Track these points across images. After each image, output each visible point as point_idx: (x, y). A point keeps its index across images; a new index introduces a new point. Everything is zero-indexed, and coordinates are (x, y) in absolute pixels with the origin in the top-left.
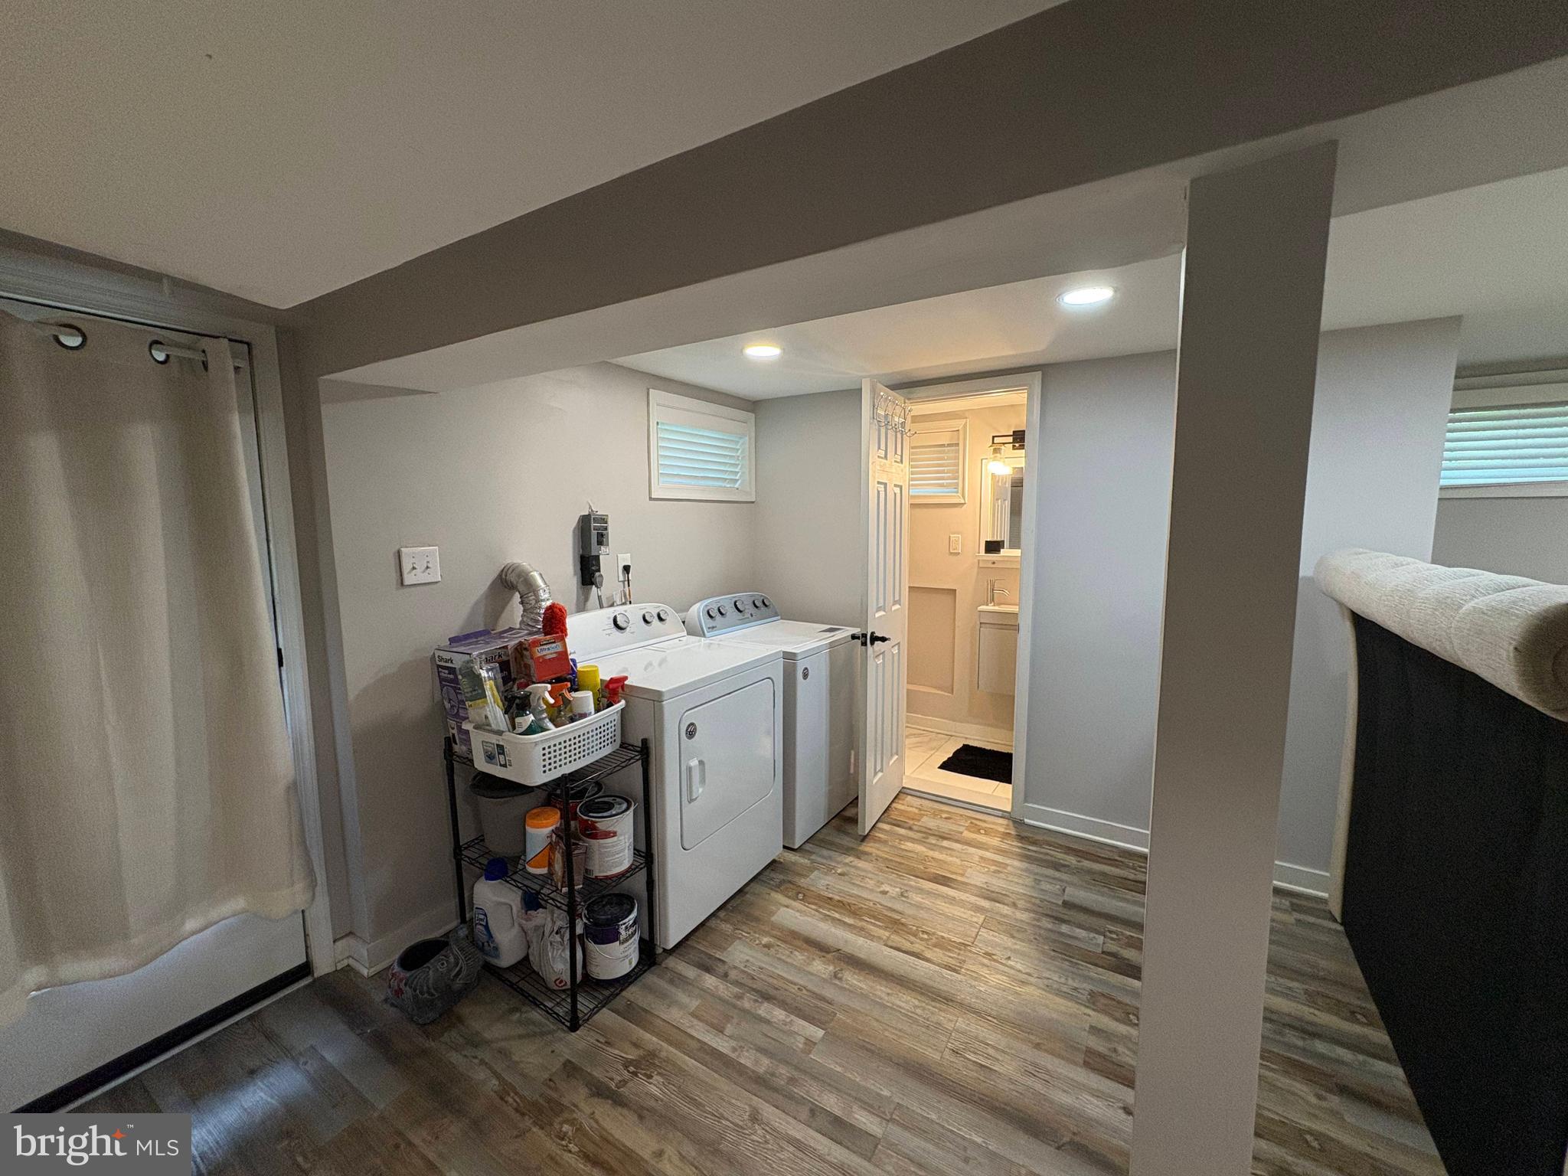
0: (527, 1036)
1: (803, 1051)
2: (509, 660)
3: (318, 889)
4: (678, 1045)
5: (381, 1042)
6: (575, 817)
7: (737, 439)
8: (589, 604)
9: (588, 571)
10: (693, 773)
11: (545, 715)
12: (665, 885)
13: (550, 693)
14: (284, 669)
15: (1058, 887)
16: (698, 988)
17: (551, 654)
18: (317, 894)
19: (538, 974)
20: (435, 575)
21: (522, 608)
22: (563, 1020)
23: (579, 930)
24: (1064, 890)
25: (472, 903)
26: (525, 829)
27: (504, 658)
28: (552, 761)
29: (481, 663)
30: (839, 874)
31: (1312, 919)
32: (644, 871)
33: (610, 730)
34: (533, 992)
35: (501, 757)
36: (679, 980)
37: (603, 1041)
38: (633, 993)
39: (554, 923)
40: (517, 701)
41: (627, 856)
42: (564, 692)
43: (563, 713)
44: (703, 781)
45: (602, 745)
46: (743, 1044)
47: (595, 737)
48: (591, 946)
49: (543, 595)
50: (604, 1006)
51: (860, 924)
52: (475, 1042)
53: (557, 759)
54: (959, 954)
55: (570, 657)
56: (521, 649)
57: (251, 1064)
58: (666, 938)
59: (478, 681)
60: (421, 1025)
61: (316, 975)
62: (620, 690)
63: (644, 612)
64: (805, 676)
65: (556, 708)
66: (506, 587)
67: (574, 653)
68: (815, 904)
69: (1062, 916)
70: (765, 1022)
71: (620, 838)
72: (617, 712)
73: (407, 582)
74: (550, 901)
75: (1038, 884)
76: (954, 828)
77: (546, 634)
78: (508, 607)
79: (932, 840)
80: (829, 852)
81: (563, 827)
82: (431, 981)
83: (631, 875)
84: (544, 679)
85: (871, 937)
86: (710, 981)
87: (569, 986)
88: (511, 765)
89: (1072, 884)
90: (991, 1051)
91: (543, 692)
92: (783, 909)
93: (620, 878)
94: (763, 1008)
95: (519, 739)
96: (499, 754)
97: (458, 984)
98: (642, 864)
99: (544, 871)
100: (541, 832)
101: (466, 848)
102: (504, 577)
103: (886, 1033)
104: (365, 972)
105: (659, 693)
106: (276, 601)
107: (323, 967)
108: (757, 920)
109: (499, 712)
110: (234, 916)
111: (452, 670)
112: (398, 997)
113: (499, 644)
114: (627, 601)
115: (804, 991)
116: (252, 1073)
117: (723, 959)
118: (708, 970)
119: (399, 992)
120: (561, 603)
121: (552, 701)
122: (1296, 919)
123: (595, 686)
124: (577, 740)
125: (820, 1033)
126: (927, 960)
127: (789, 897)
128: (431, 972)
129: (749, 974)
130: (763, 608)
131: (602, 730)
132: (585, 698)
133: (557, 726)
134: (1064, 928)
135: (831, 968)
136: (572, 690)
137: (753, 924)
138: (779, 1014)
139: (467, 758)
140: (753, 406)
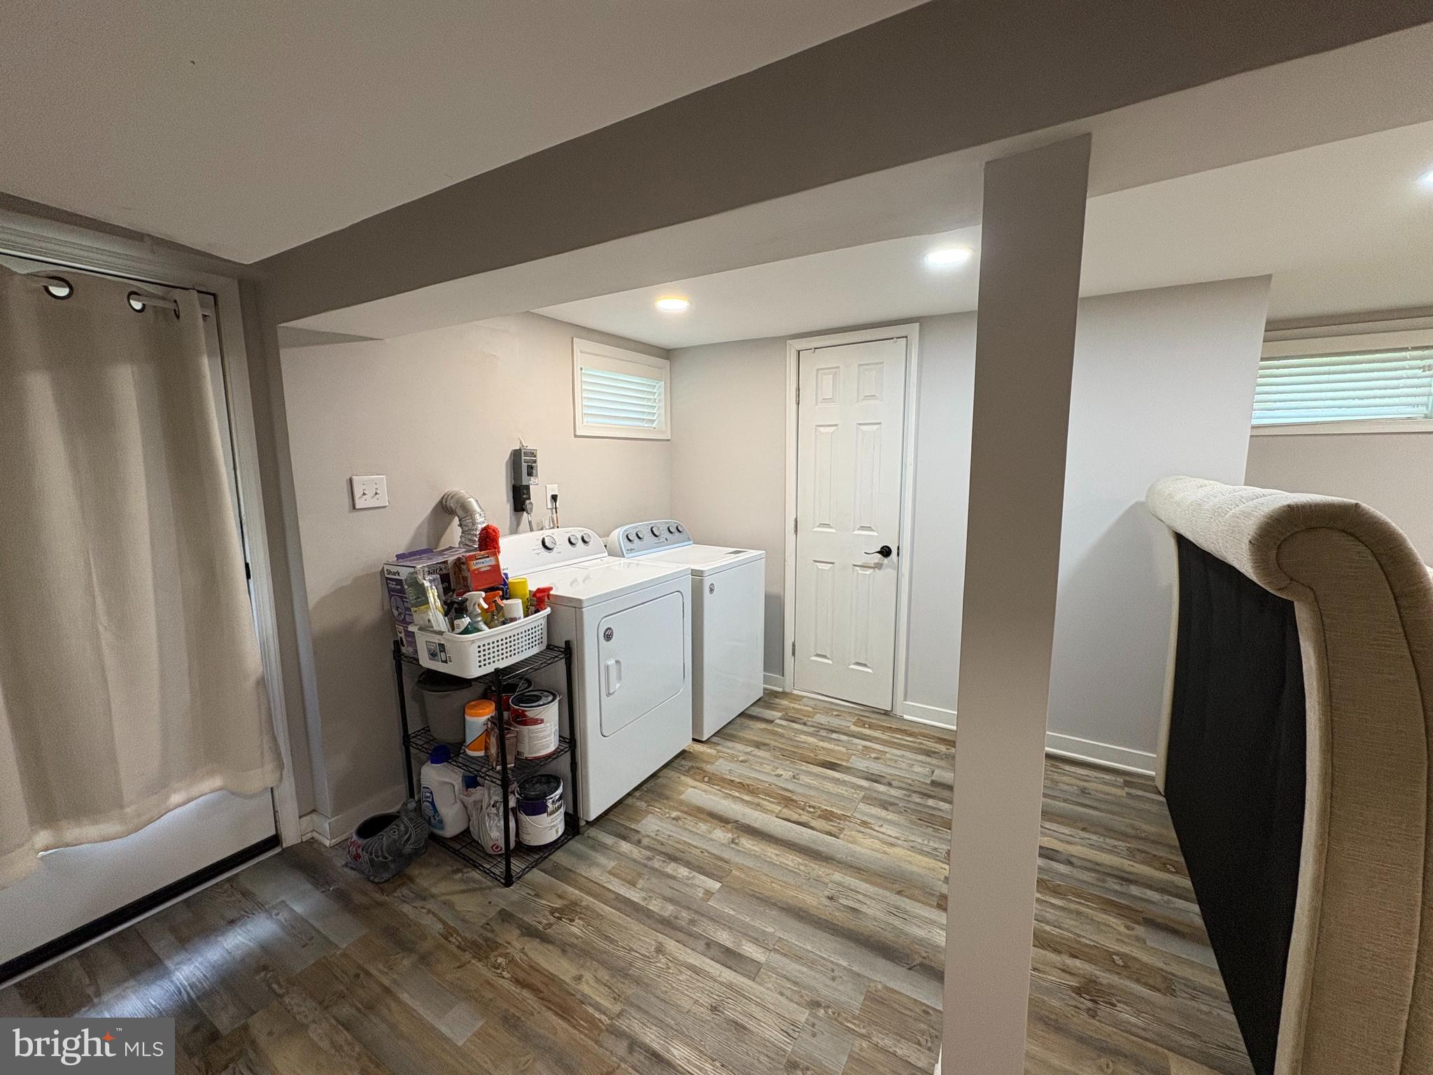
0: (468, 891)
1: (702, 899)
2: (449, 574)
3: (284, 772)
4: (595, 896)
5: (343, 899)
6: (508, 708)
7: (654, 384)
8: (521, 528)
9: (519, 499)
10: (611, 670)
11: (479, 619)
12: (586, 766)
13: (485, 599)
14: (251, 581)
15: (928, 769)
16: (614, 851)
17: (486, 567)
18: (284, 776)
19: (477, 842)
20: (383, 500)
21: (461, 531)
22: (499, 878)
23: (512, 803)
24: (933, 772)
25: (419, 784)
26: (464, 718)
27: (444, 572)
28: (487, 657)
29: (424, 574)
30: (741, 761)
31: (1140, 793)
32: (568, 754)
33: (537, 633)
34: (473, 856)
35: (443, 654)
36: (599, 846)
37: (533, 894)
38: (559, 857)
39: (490, 798)
40: (456, 606)
41: (553, 741)
42: (496, 599)
43: (496, 616)
44: (619, 678)
45: (530, 646)
46: (651, 894)
47: (524, 638)
48: (524, 818)
49: (479, 519)
50: (533, 867)
51: (756, 800)
52: (423, 896)
53: (491, 656)
54: (839, 823)
55: (502, 572)
56: (459, 563)
57: (230, 914)
58: (588, 811)
59: (422, 591)
60: (376, 883)
61: (284, 846)
62: (546, 599)
63: (569, 535)
64: (712, 590)
65: (489, 613)
66: (446, 512)
67: (507, 569)
68: (718, 785)
69: (929, 792)
70: (671, 878)
71: (547, 725)
72: (544, 617)
73: (357, 507)
74: (487, 778)
75: (911, 767)
76: (844, 723)
77: (481, 551)
78: (448, 531)
79: (823, 733)
80: (733, 743)
81: (497, 716)
82: (384, 846)
83: (557, 757)
84: (479, 588)
85: (765, 810)
86: (625, 846)
87: (503, 851)
88: (451, 661)
89: (938, 767)
90: (860, 897)
91: (478, 598)
92: (690, 790)
93: (547, 759)
94: (670, 867)
95: (456, 637)
96: (440, 651)
97: (408, 849)
98: (566, 748)
99: (482, 753)
100: (479, 719)
101: (413, 737)
102: (444, 501)
103: (773, 885)
104: (327, 843)
105: (580, 601)
106: (243, 522)
107: (290, 837)
108: (668, 798)
109: (441, 617)
110: (212, 792)
111: (399, 582)
112: (356, 860)
113: (441, 559)
114: (555, 525)
115: (706, 854)
116: (232, 922)
117: (638, 829)
118: (624, 838)
119: (357, 857)
120: (494, 524)
121: (486, 606)
122: (1127, 793)
123: (525, 595)
124: (508, 640)
125: (718, 885)
126: (812, 828)
127: (696, 780)
128: (384, 839)
129: (658, 841)
130: (677, 534)
131: (530, 632)
132: (515, 606)
133: (490, 628)
134: (931, 802)
135: (730, 835)
136: (503, 598)
137: (665, 801)
138: (683, 872)
139: (414, 658)
140: (667, 354)
